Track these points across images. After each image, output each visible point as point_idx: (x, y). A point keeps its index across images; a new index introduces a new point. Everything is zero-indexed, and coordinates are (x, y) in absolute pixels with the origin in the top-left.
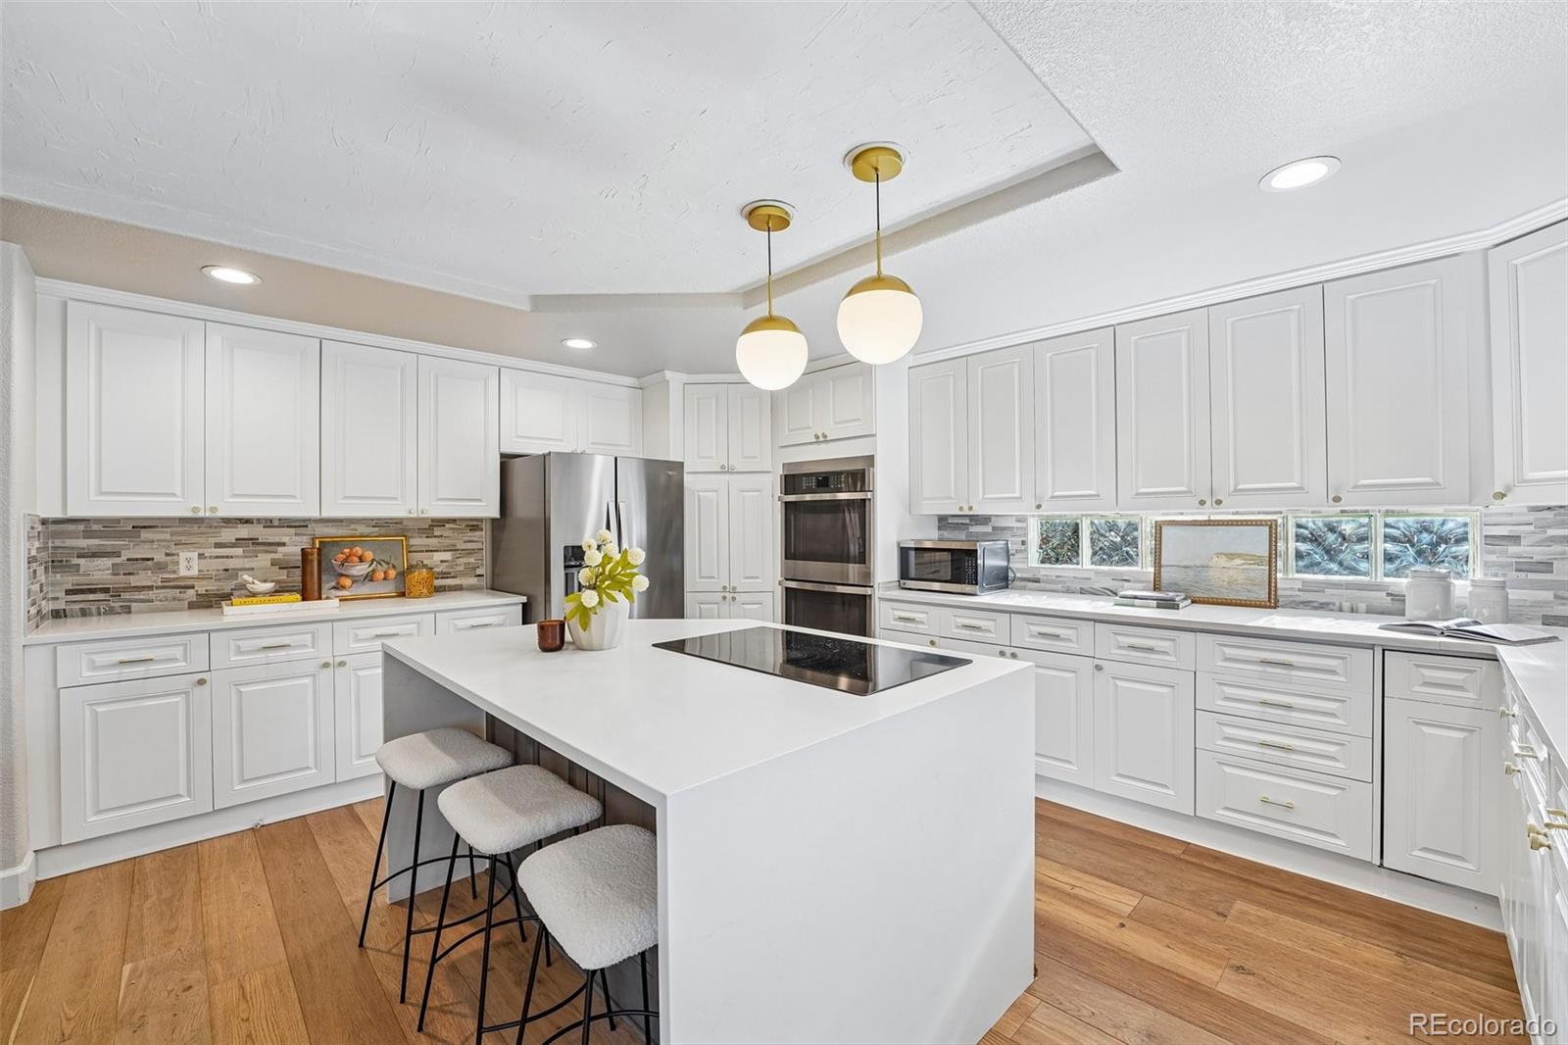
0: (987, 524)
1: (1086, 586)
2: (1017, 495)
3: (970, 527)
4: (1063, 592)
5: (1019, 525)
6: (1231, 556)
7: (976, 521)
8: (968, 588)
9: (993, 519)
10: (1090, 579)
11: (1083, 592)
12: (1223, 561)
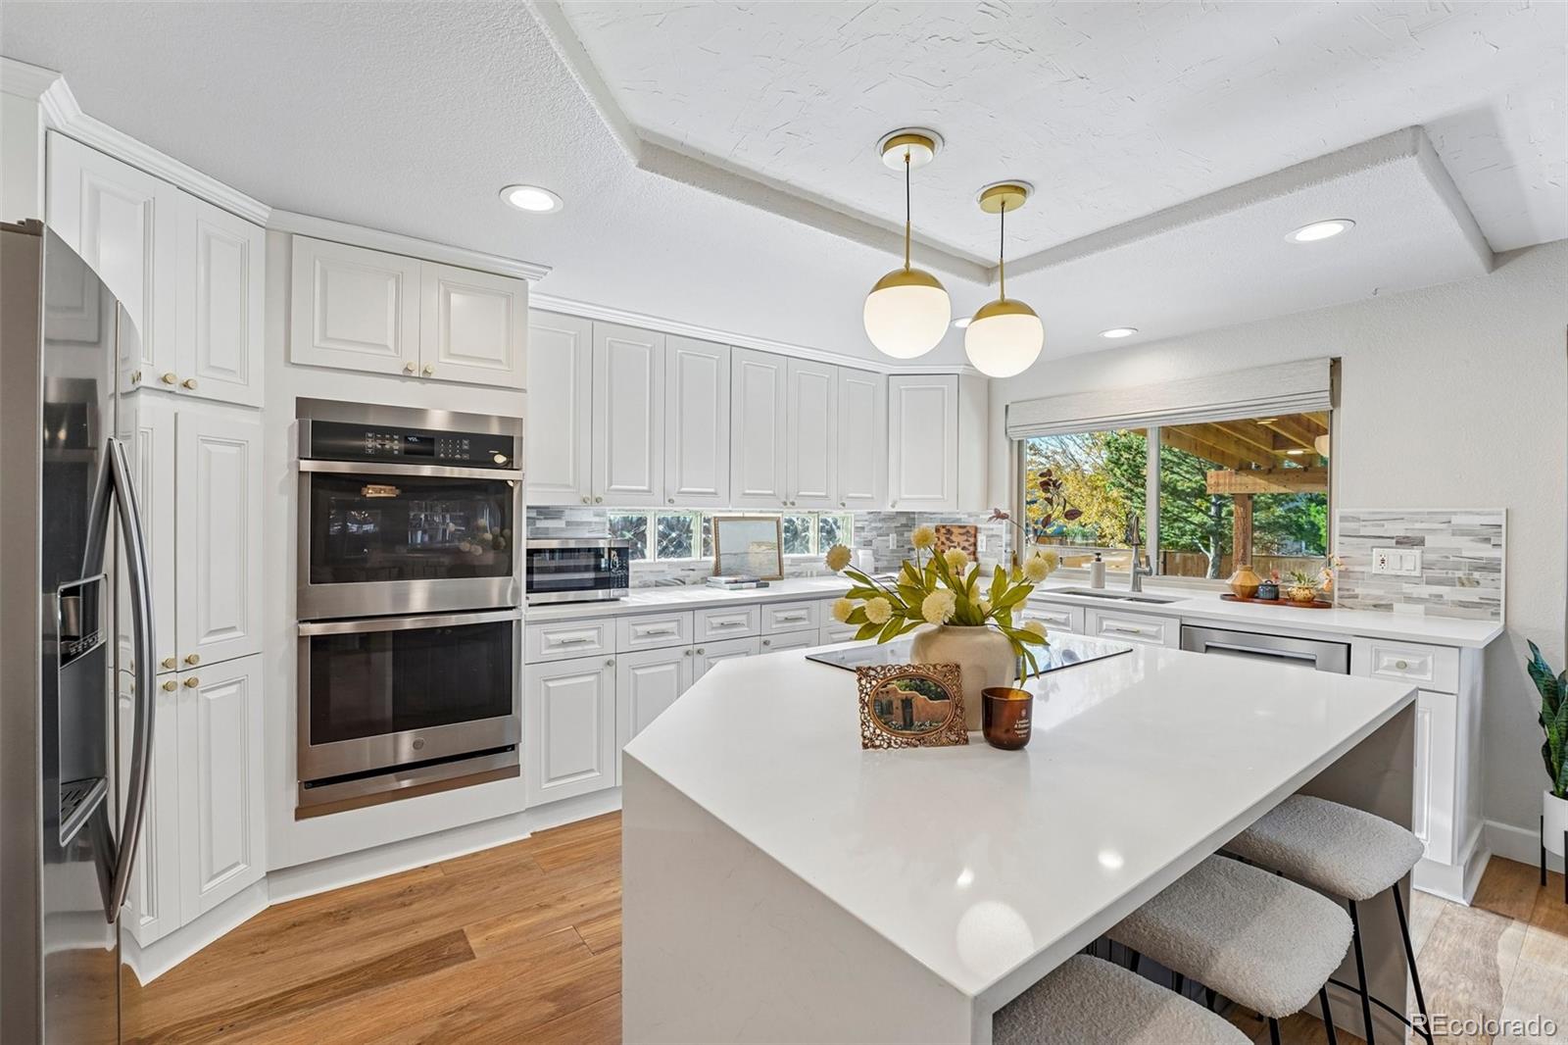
0: (560, 518)
1: (660, 579)
2: (645, 488)
3: (537, 522)
4: (640, 587)
5: (597, 519)
6: (759, 544)
7: (545, 514)
8: (614, 592)
9: (567, 512)
10: (663, 571)
11: (658, 584)
12: (755, 548)
